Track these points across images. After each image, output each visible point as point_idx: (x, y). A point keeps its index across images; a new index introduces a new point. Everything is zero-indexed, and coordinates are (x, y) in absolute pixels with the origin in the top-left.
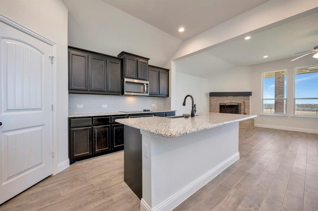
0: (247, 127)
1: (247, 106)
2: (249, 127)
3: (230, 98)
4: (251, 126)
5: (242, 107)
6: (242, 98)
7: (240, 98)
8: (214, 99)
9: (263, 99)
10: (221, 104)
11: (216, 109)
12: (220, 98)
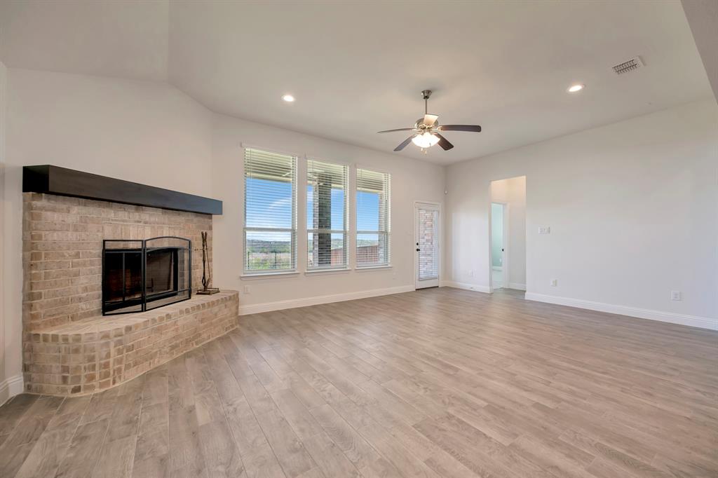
3: (152, 216)
5: (197, 257)
6: (191, 221)
7: (187, 221)
9: (246, 229)
10: (109, 246)
11: (77, 275)
12: (105, 210)
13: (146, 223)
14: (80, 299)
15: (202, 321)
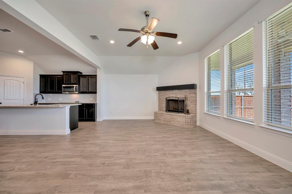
0: (181, 125)
1: (193, 101)
2: (182, 125)
3: (175, 92)
4: (184, 125)
6: (187, 92)
7: (185, 92)
8: (162, 93)
10: (167, 99)
11: (163, 103)
12: (166, 92)
13: (174, 94)
14: (163, 108)
15: (172, 118)
